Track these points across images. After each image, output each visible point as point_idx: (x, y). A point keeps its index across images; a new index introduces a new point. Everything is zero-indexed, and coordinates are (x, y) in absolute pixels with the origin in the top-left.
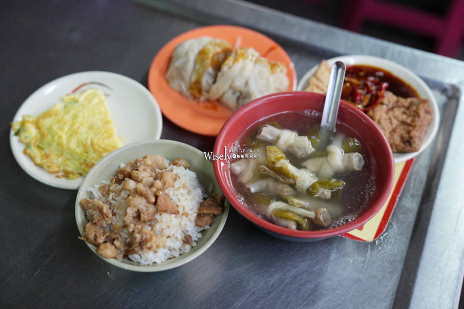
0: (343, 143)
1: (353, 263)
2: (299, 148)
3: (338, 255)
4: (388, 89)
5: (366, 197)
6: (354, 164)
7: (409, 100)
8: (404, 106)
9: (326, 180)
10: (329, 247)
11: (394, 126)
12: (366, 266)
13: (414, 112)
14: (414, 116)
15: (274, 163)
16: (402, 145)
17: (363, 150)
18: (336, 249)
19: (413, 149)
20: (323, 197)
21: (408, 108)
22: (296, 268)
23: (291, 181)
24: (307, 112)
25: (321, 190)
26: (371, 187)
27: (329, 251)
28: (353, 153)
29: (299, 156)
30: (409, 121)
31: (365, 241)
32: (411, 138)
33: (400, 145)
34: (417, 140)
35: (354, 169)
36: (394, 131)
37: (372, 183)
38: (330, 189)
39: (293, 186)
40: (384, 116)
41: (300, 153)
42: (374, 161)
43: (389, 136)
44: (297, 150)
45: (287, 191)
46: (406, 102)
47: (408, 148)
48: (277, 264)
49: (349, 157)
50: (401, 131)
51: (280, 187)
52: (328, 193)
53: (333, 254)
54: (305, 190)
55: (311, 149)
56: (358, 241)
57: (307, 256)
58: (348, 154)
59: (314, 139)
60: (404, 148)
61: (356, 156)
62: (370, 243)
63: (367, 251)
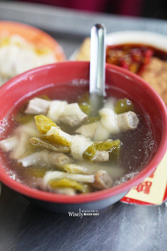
0: (115, 105)
1: (145, 229)
2: (70, 116)
3: (128, 223)
5: (146, 153)
6: (129, 123)
9: (101, 142)
10: (117, 217)
12: (159, 230)
15: (44, 133)
17: (136, 108)
18: (125, 218)
20: (101, 159)
22: (85, 245)
23: (66, 149)
24: (75, 82)
25: (97, 153)
26: (149, 143)
27: (118, 221)
28: (125, 113)
29: (71, 124)
31: (153, 204)
35: (128, 127)
37: (150, 138)
38: (107, 150)
39: (68, 153)
41: (72, 121)
42: (148, 117)
44: (68, 118)
45: (62, 159)
48: (65, 244)
49: (122, 117)
51: (55, 156)
52: (105, 155)
53: (122, 223)
54: (81, 155)
55: (83, 116)
56: (147, 205)
57: (95, 230)
58: (121, 115)
59: (84, 106)
61: (129, 115)
62: (160, 206)
63: (158, 214)
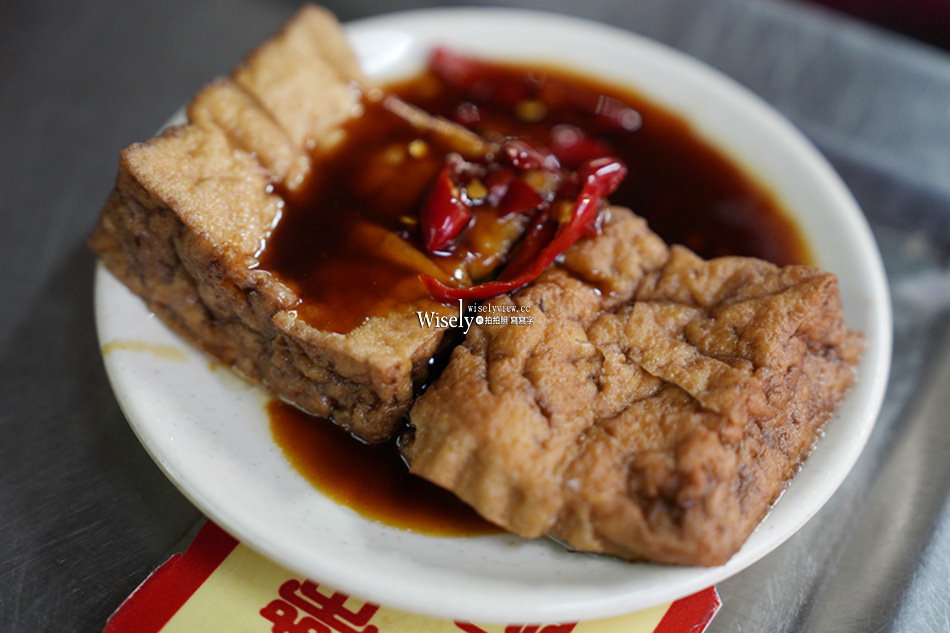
4: (621, 196)
7: (728, 266)
8: (695, 302)
11: (612, 401)
13: (740, 333)
14: (733, 360)
16: (634, 512)
19: (690, 547)
21: (712, 311)
30: (698, 382)
32: (685, 479)
33: (619, 512)
34: (720, 499)
36: (604, 426)
40: (574, 339)
43: (574, 452)
46: (710, 276)
47: (665, 537)
50: (639, 434)
60: (638, 535)
